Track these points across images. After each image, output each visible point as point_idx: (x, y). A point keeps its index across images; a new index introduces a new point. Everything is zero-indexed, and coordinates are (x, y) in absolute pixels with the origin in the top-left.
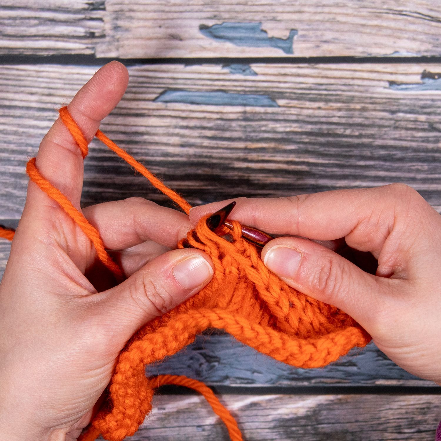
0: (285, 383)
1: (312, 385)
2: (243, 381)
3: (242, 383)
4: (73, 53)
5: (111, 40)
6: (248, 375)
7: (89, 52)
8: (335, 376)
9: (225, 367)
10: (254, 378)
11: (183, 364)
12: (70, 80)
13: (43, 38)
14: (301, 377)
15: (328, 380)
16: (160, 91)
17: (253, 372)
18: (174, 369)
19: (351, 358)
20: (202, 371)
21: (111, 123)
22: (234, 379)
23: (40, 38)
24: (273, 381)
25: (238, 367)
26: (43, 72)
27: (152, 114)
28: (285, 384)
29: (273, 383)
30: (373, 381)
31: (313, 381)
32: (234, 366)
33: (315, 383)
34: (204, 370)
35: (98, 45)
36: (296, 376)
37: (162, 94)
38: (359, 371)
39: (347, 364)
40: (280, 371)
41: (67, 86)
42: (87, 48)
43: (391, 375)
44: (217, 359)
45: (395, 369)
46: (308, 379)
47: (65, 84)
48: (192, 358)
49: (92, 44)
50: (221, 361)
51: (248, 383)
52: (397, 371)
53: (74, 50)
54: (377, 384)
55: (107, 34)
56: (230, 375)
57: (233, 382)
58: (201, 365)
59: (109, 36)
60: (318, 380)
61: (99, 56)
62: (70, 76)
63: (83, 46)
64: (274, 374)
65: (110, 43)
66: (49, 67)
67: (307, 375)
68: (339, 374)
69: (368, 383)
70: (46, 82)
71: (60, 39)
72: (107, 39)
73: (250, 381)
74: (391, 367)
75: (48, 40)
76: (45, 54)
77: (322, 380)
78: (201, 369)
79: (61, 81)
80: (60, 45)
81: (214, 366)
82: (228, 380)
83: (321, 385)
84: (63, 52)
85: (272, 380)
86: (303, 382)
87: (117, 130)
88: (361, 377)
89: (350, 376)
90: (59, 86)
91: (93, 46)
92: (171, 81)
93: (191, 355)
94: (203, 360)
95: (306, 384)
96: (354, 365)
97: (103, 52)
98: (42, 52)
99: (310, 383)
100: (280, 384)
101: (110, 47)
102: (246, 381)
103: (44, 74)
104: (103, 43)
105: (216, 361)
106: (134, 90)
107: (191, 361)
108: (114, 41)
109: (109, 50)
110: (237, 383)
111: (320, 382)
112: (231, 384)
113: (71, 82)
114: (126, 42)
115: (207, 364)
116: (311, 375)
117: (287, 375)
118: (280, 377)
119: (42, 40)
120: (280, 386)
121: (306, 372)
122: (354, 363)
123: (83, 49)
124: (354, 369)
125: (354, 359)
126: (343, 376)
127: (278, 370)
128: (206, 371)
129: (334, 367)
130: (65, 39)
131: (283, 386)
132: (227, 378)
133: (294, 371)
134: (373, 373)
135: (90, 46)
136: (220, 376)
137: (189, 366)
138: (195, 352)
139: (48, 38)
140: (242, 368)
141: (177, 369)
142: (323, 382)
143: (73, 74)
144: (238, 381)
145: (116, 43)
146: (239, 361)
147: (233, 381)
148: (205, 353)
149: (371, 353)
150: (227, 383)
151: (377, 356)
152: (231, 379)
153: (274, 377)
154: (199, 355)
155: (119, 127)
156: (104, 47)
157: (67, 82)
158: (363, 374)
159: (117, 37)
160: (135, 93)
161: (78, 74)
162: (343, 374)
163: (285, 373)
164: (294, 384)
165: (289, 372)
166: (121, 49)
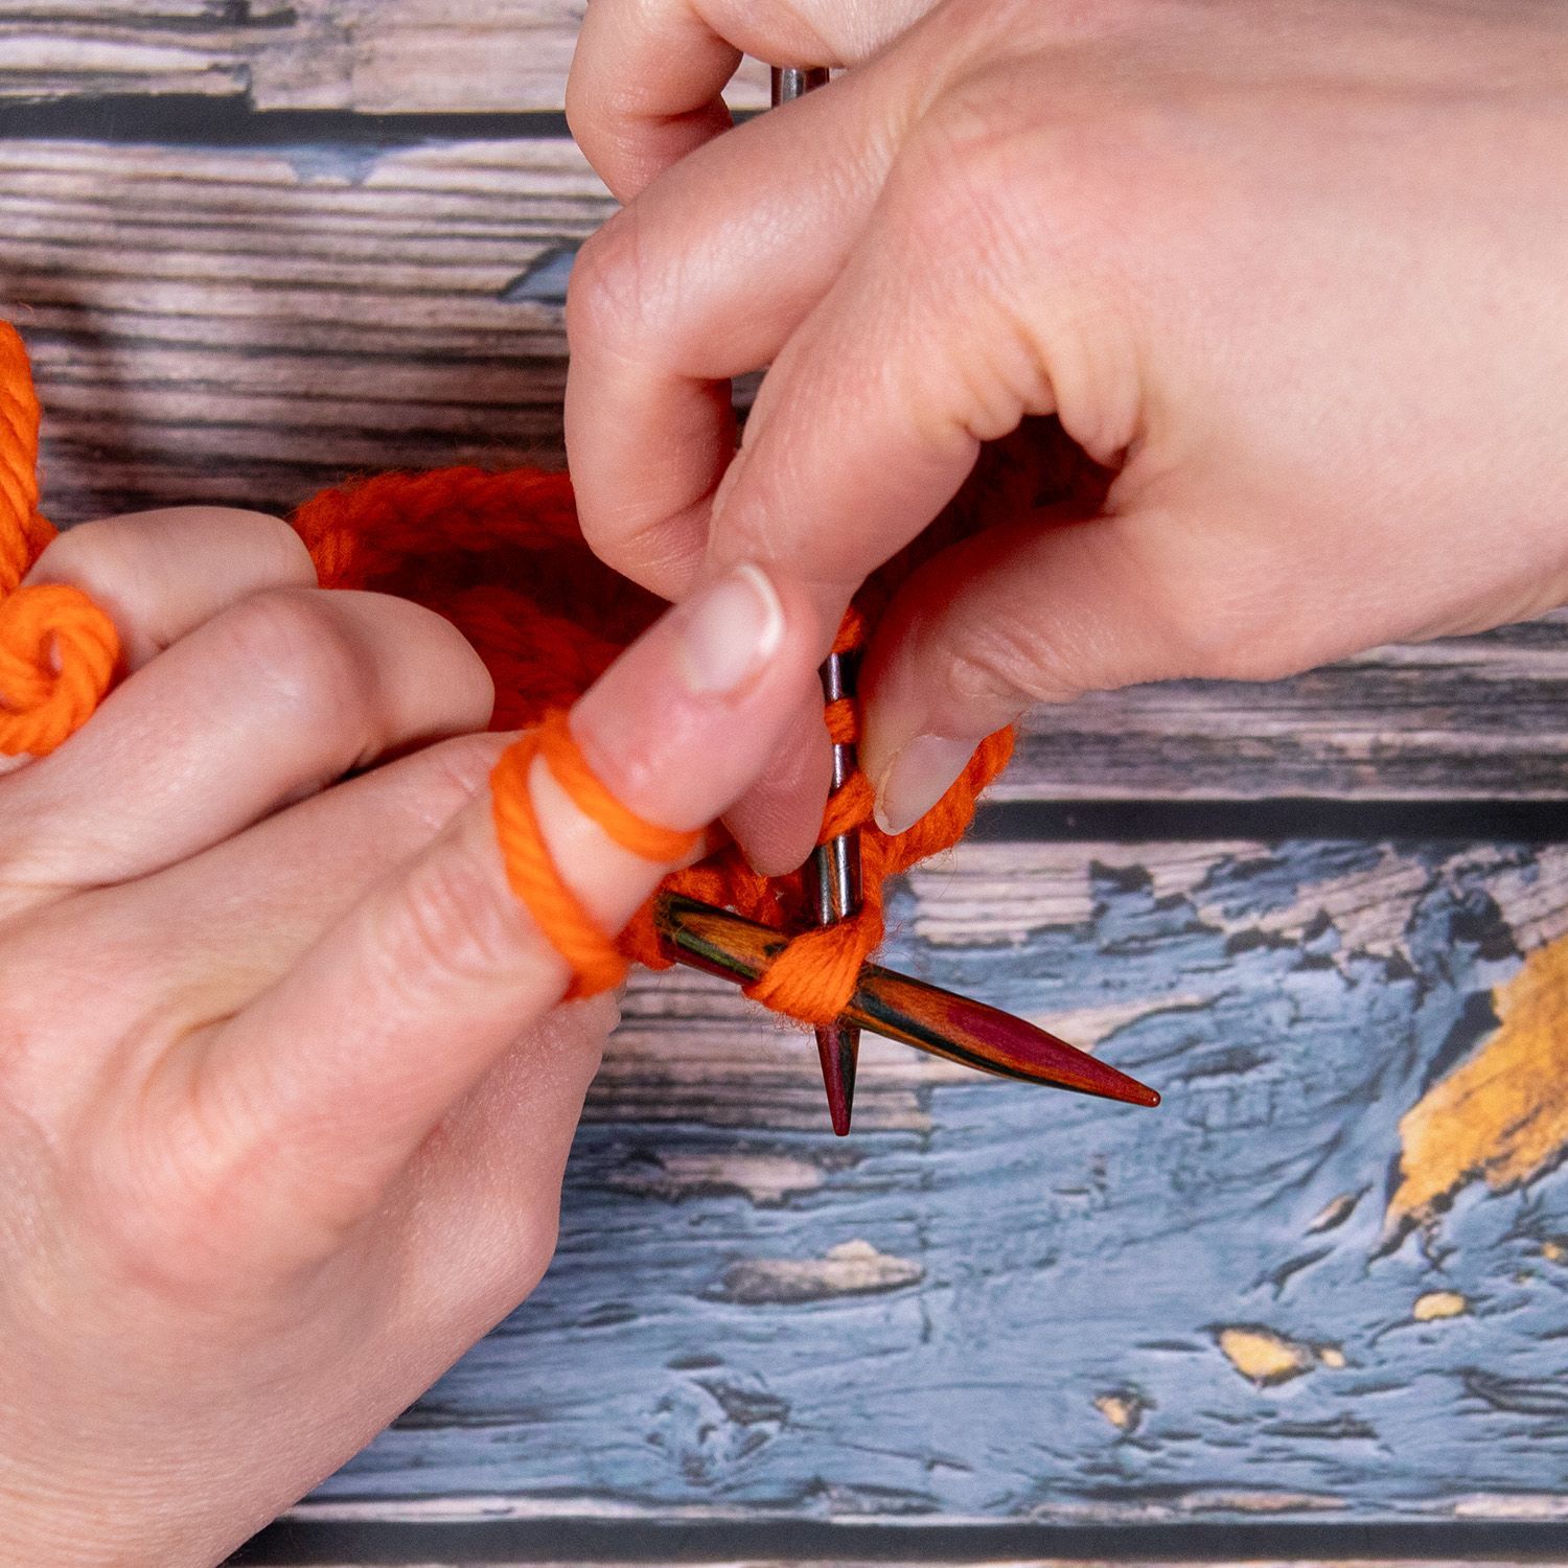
0: (1069, 1510)
1: (1185, 1518)
2: (886, 1501)
3: (881, 1510)
4: (155, 89)
5: (319, 33)
6: (908, 1474)
7: (222, 86)
8: (1281, 1480)
9: (806, 1440)
10: (935, 1489)
11: (629, 1429)
12: (145, 205)
13: (27, 26)
14: (1136, 1483)
15: (1253, 1499)
16: (531, 252)
17: (931, 1466)
18: (587, 1451)
19: (1352, 1403)
20: (711, 1458)
21: (316, 390)
22: (849, 1493)
23: (14, 27)
24: (1013, 1503)
25: (864, 1441)
26: (25, 170)
27: (492, 353)
28: (1067, 1516)
29: (1016, 1512)
30: (1446, 1502)
31: (1188, 1502)
32: (846, 1438)
33: (1196, 1510)
34: (718, 1455)
35: (263, 58)
36: (1113, 1480)
37: (537, 265)
38: (1386, 1457)
39: (1334, 1429)
40: (1047, 1457)
41: (127, 234)
42: (216, 69)
43: (1525, 1474)
44: (777, 1409)
45: (1538, 1449)
46: (1168, 1492)
47: (121, 223)
48: (665, 1405)
49: (234, 51)
50: (794, 1416)
51: (907, 1510)
52: (1547, 1457)
53: (161, 75)
54: (1461, 1516)
55: (300, 10)
56: (828, 1475)
57: (845, 1507)
58: (704, 1433)
59: (308, 16)
60: (1210, 1498)
61: (265, 102)
62: (143, 191)
63: (200, 62)
64: (1020, 1471)
65: (314, 47)
66: (52, 151)
67: (1163, 1475)
68: (1300, 1473)
69: (1430, 1512)
70: (40, 217)
71: (97, 29)
72: (303, 30)
73: (915, 1502)
74: (1524, 1440)
75: (46, 33)
76: (35, 92)
77: (1228, 1496)
78: (704, 1450)
79: (106, 212)
80: (101, 54)
81: (763, 1437)
82: (823, 1495)
83: (1222, 1518)
84: (113, 88)
85: (1010, 1495)
86: (1144, 1507)
87: (346, 420)
88: (1397, 1486)
89: (1346, 1481)
90: (96, 231)
91: (242, 59)
92: (577, 212)
93: (662, 1392)
94: (714, 1413)
95: (1157, 1512)
96: (1366, 1433)
97: (284, 87)
98: (20, 86)
99: (1176, 1509)
100: (1045, 1515)
101: (314, 65)
102: (899, 1503)
103: (29, 181)
104: (285, 47)
105: (771, 1417)
106: (417, 248)
107: (664, 1416)
108: (331, 38)
109: (312, 79)
110: (859, 1512)
111: (1217, 1508)
112: (837, 1513)
113: (147, 216)
114: (383, 44)
115: (731, 1427)
116: (1181, 1477)
117: (1079, 1476)
118: (1046, 1486)
119: (22, 34)
120: (1043, 1522)
121: (1157, 1464)
122: (1364, 1422)
123: (199, 73)
124: (1363, 1451)
125: (1362, 1407)
126: (1318, 1482)
127: (1039, 1453)
128: (727, 1457)
129: (1278, 1441)
130: (122, 31)
131: (1061, 1522)
132: (816, 1487)
133: (1105, 1458)
134: (1445, 1467)
135: (226, 60)
136: (789, 1481)
137: (653, 1439)
138: (681, 1377)
139: (49, 26)
140: (880, 1445)
141: (601, 1449)
142: (1231, 1508)
143: (154, 179)
144: (867, 1503)
145: (342, 49)
146: (869, 1417)
147: (841, 1499)
148: (722, 1383)
149: (1439, 1380)
150: (817, 1510)
151: (1463, 1397)
152: (835, 1494)
153: (1019, 1483)
154: (698, 1389)
155: (351, 407)
156: (289, 65)
157: (131, 215)
158: (1403, 1474)
159: (345, 21)
160: (422, 262)
161: (177, 179)
162: (1316, 1471)
163: (1065, 1466)
164: (1105, 1513)
165: (1082, 1461)
166: (359, 74)
